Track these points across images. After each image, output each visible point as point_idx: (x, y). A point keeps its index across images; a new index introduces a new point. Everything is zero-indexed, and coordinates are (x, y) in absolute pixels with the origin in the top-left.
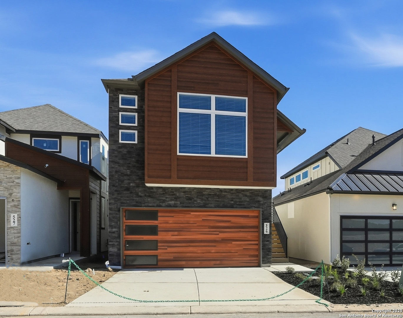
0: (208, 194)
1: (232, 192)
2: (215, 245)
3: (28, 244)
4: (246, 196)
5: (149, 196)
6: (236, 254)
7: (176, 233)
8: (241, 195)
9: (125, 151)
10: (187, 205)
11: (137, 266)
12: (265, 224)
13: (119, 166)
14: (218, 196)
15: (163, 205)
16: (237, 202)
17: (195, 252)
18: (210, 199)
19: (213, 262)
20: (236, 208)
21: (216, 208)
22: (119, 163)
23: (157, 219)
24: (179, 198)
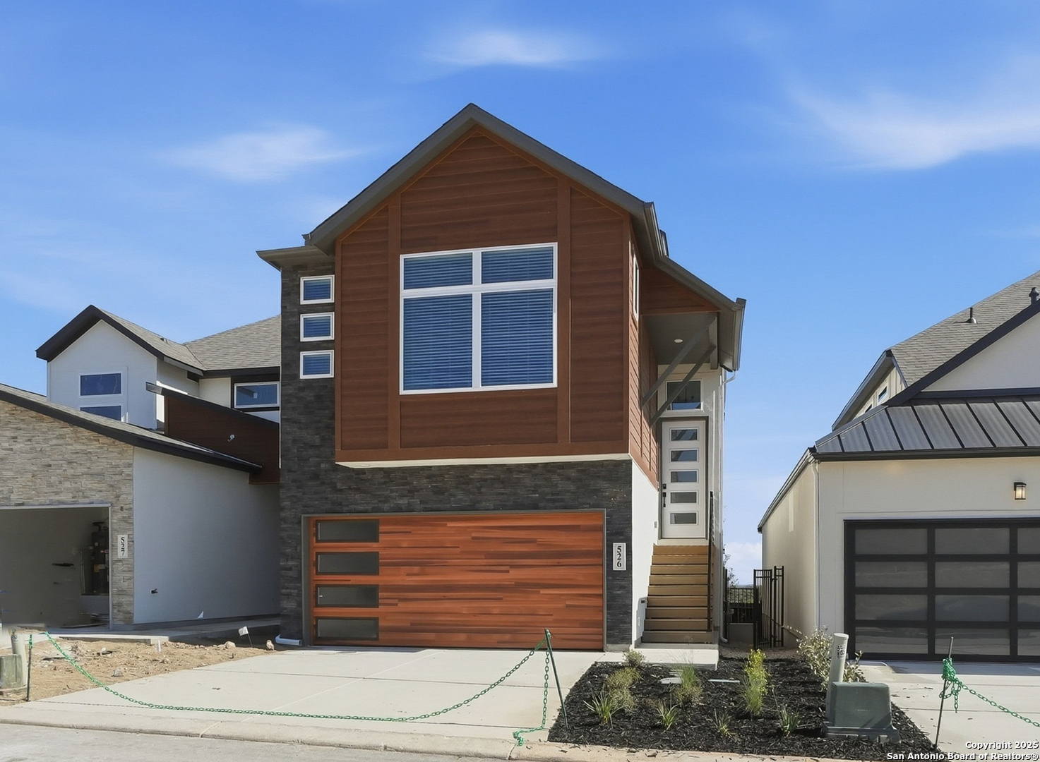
0: (481, 478)
1: (535, 471)
2: (501, 597)
3: (153, 592)
4: (569, 479)
5: (358, 490)
6: (550, 618)
7: (416, 569)
8: (555, 478)
9: (309, 395)
10: (435, 506)
11: (339, 641)
12: (615, 545)
13: (300, 428)
14: (503, 483)
15: (386, 506)
16: (547, 494)
17: (457, 613)
18: (483, 490)
19: (496, 637)
20: (545, 508)
21: (499, 509)
22: (300, 423)
23: (376, 540)
24: (418, 491)
